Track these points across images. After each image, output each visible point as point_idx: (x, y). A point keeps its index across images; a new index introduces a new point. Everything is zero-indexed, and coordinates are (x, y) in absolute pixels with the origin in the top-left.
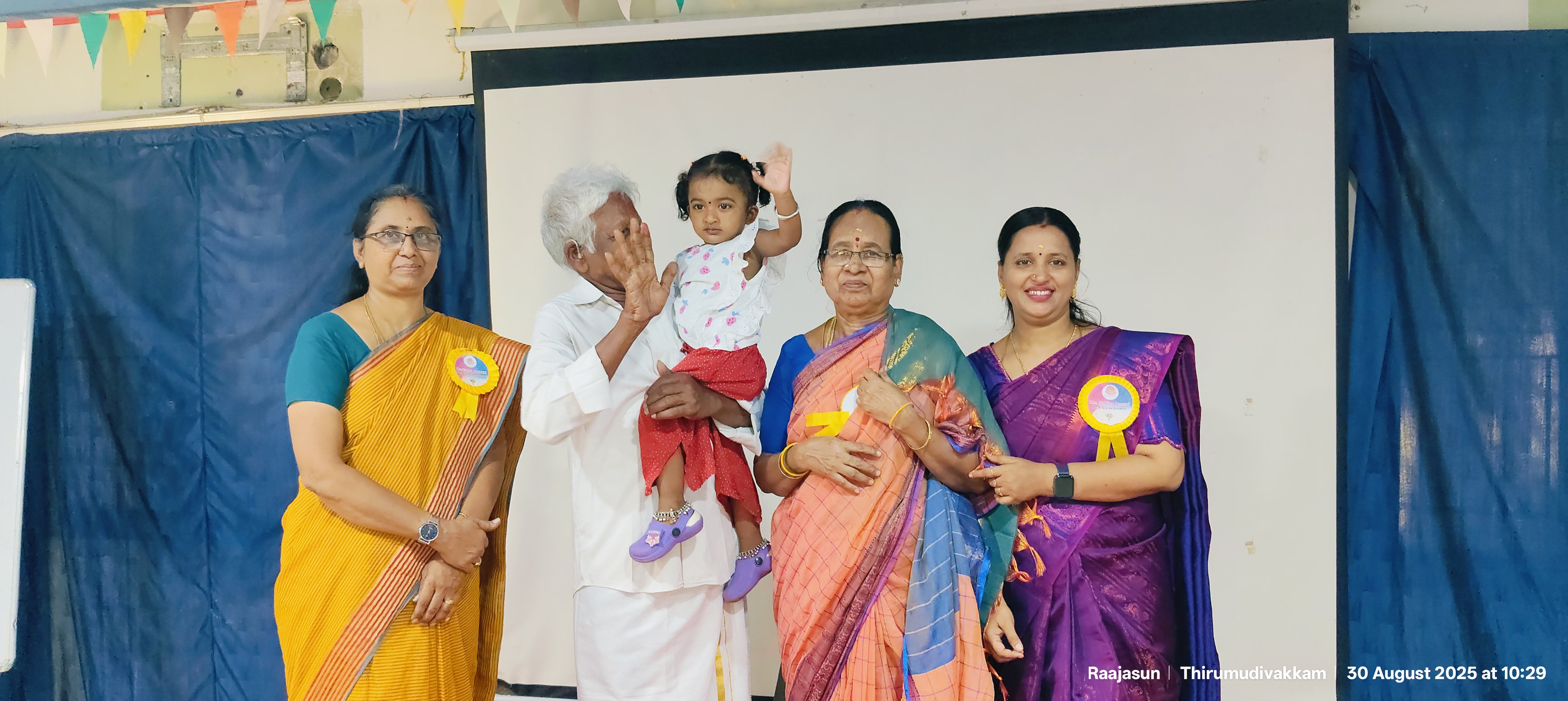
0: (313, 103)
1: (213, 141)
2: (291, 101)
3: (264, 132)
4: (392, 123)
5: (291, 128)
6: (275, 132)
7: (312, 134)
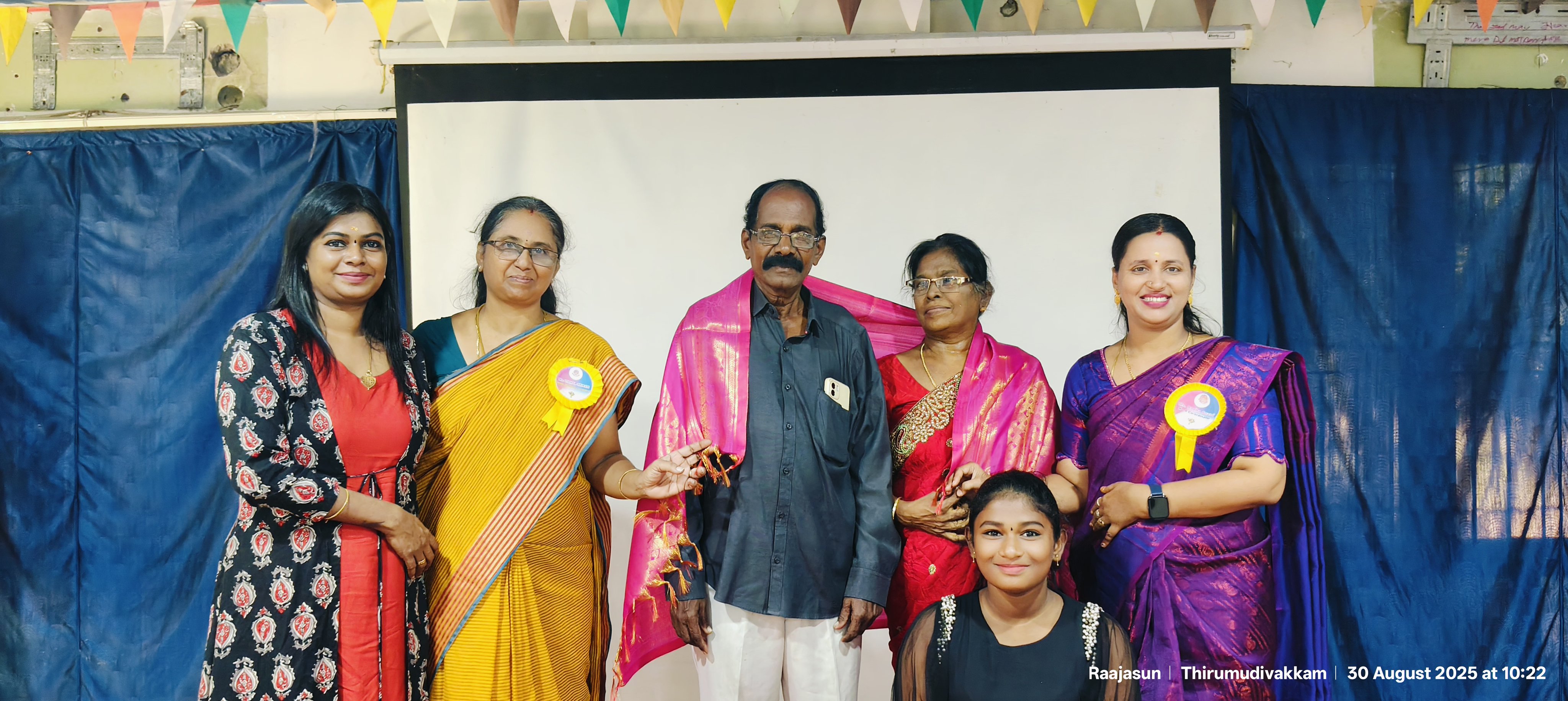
0: (209, 111)
1: (97, 147)
2: (186, 108)
3: (158, 140)
4: (303, 134)
5: (188, 135)
6: (170, 140)
7: (211, 143)
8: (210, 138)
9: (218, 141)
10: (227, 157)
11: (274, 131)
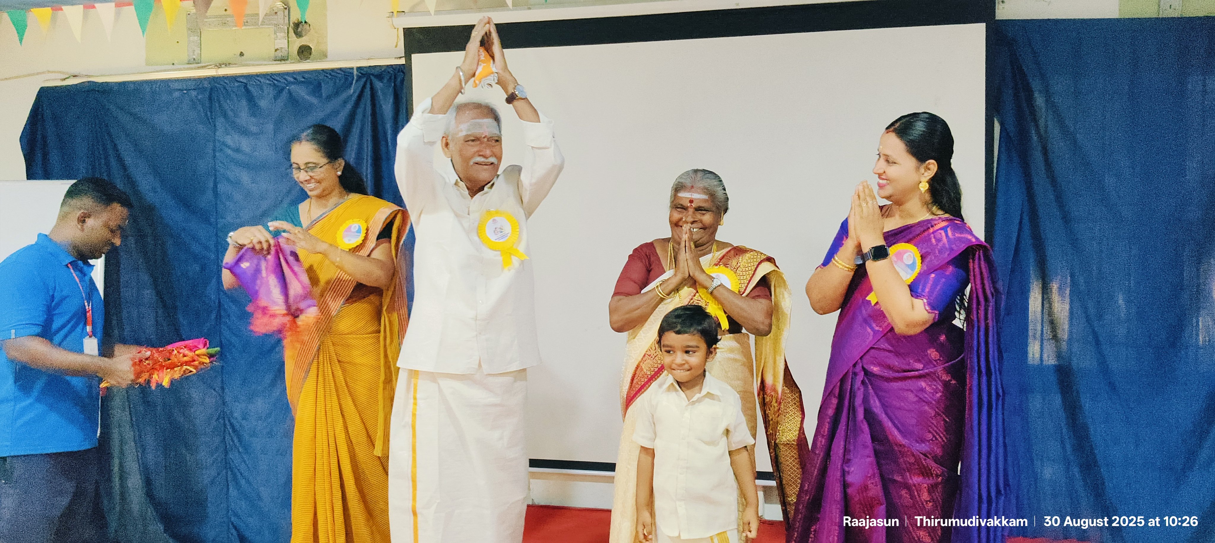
0: (292, 62)
1: (225, 88)
2: (278, 60)
3: (260, 82)
4: (348, 76)
5: (278, 79)
6: (268, 82)
7: (293, 83)
8: (292, 80)
9: (297, 82)
10: (302, 92)
11: (330, 74)
